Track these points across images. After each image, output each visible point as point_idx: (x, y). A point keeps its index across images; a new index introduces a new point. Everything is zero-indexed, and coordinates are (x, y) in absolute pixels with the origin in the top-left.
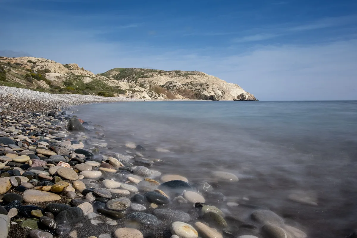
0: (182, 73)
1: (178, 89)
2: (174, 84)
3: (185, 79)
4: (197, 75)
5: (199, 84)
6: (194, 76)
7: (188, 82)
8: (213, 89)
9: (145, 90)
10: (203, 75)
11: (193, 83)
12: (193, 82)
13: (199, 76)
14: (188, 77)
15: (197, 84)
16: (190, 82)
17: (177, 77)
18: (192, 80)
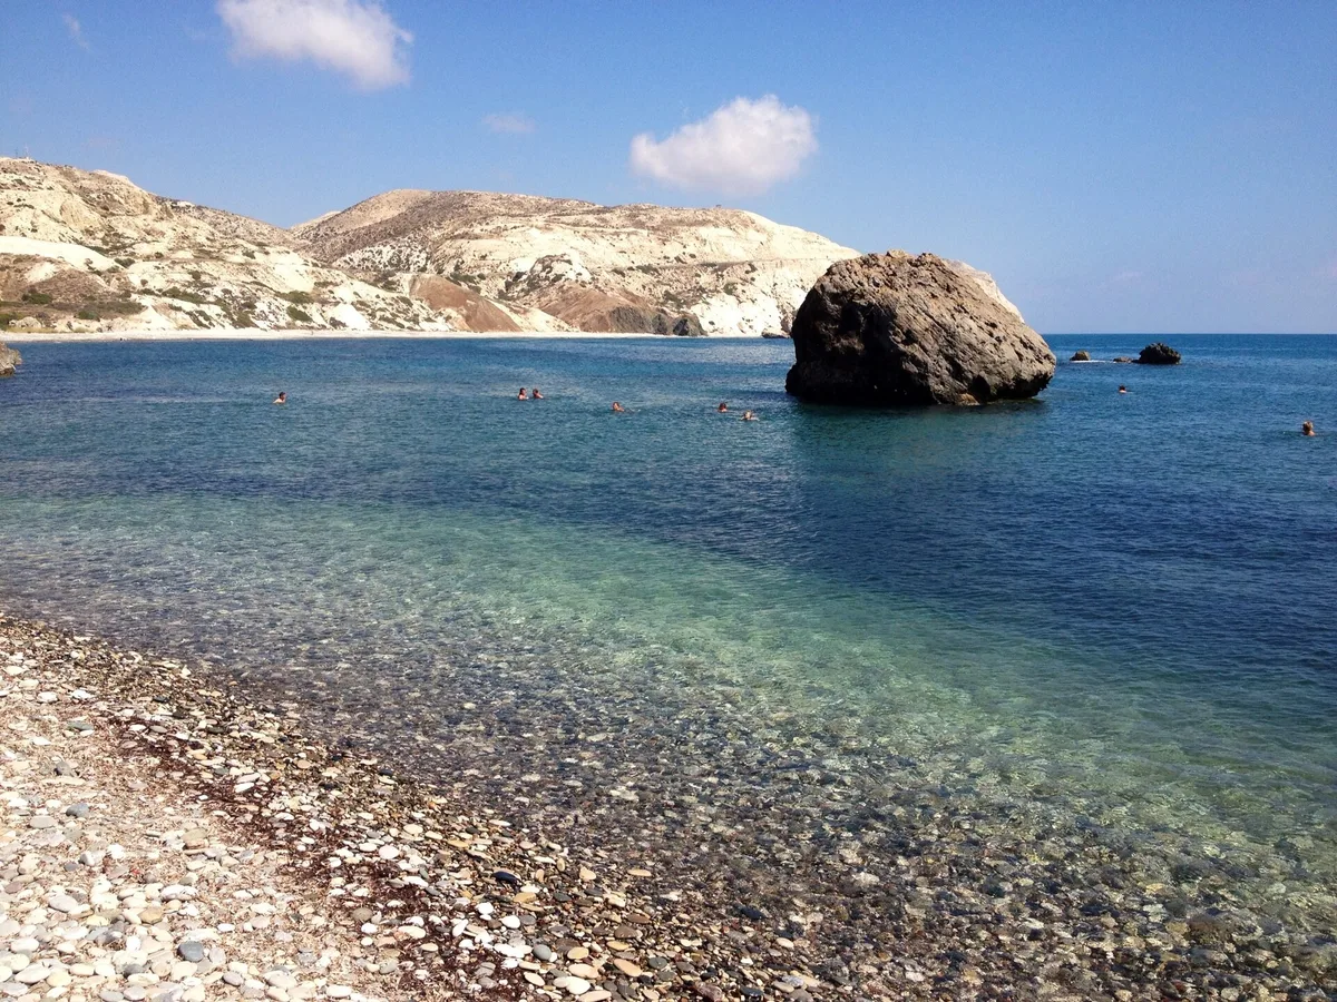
0: (651, 218)
1: (565, 288)
2: (558, 268)
3: (654, 243)
4: (716, 226)
5: (713, 265)
6: (703, 231)
7: (665, 257)
8: (775, 284)
9: (378, 297)
10: (746, 226)
11: (690, 261)
12: (693, 256)
13: (725, 231)
14: (675, 232)
15: (706, 265)
16: (678, 259)
17: (623, 236)
18: (690, 250)
